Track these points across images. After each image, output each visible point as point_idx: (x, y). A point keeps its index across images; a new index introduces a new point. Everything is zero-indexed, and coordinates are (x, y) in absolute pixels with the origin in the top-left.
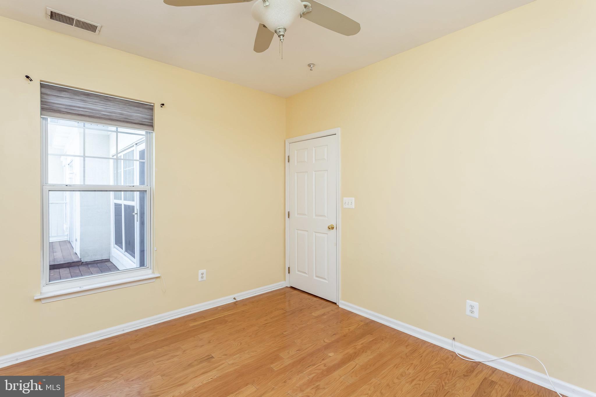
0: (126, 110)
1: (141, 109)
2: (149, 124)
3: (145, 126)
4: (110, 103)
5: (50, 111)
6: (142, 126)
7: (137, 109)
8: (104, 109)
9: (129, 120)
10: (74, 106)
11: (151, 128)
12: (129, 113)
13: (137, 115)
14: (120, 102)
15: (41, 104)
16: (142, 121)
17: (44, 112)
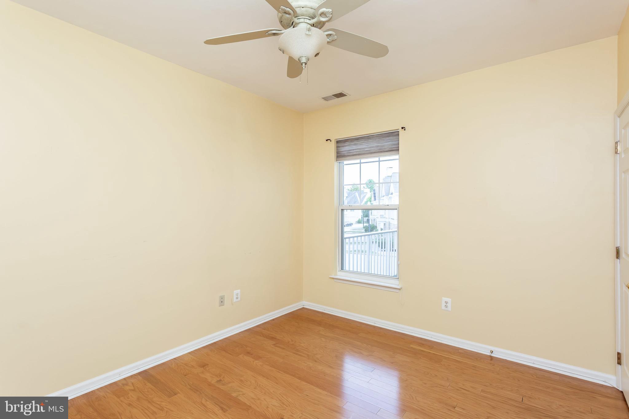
0: (380, 142)
1: (391, 138)
2: (396, 149)
3: (393, 152)
4: (370, 141)
5: (340, 157)
6: (391, 152)
7: (387, 138)
8: (367, 146)
9: (383, 150)
10: (351, 150)
11: (397, 151)
12: (381, 144)
13: (387, 143)
14: (376, 137)
15: (337, 154)
16: (391, 148)
17: (338, 159)
